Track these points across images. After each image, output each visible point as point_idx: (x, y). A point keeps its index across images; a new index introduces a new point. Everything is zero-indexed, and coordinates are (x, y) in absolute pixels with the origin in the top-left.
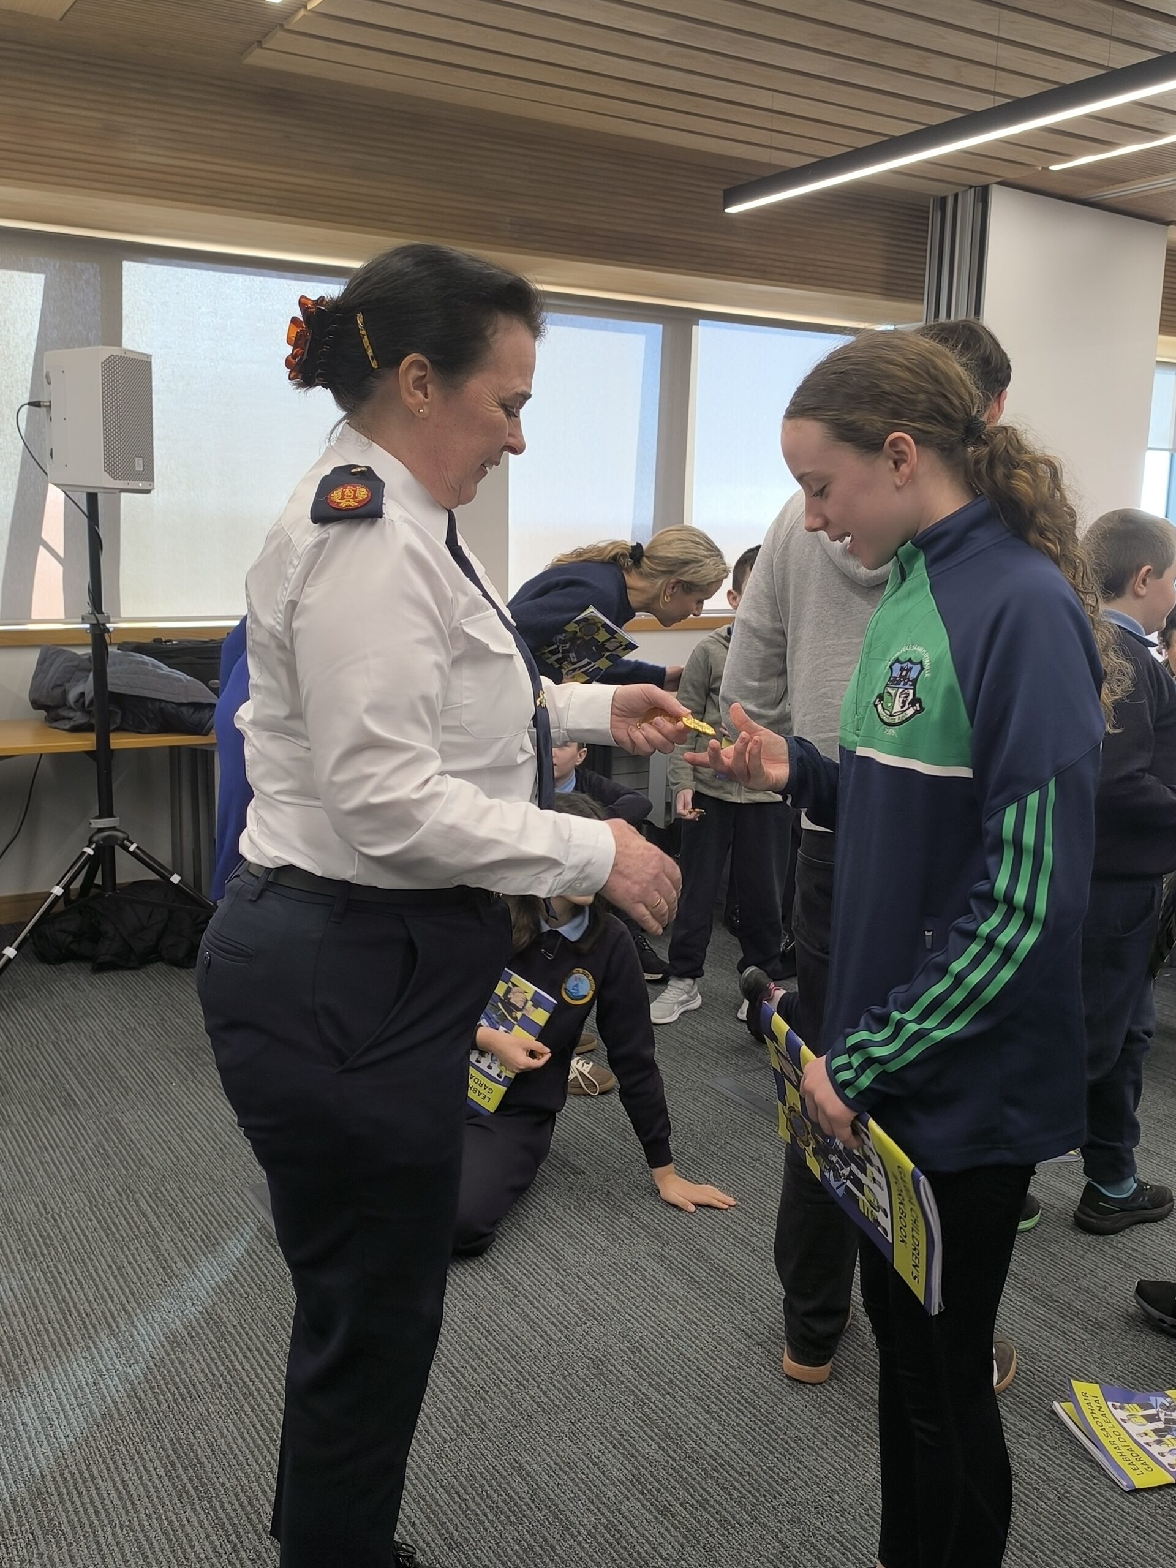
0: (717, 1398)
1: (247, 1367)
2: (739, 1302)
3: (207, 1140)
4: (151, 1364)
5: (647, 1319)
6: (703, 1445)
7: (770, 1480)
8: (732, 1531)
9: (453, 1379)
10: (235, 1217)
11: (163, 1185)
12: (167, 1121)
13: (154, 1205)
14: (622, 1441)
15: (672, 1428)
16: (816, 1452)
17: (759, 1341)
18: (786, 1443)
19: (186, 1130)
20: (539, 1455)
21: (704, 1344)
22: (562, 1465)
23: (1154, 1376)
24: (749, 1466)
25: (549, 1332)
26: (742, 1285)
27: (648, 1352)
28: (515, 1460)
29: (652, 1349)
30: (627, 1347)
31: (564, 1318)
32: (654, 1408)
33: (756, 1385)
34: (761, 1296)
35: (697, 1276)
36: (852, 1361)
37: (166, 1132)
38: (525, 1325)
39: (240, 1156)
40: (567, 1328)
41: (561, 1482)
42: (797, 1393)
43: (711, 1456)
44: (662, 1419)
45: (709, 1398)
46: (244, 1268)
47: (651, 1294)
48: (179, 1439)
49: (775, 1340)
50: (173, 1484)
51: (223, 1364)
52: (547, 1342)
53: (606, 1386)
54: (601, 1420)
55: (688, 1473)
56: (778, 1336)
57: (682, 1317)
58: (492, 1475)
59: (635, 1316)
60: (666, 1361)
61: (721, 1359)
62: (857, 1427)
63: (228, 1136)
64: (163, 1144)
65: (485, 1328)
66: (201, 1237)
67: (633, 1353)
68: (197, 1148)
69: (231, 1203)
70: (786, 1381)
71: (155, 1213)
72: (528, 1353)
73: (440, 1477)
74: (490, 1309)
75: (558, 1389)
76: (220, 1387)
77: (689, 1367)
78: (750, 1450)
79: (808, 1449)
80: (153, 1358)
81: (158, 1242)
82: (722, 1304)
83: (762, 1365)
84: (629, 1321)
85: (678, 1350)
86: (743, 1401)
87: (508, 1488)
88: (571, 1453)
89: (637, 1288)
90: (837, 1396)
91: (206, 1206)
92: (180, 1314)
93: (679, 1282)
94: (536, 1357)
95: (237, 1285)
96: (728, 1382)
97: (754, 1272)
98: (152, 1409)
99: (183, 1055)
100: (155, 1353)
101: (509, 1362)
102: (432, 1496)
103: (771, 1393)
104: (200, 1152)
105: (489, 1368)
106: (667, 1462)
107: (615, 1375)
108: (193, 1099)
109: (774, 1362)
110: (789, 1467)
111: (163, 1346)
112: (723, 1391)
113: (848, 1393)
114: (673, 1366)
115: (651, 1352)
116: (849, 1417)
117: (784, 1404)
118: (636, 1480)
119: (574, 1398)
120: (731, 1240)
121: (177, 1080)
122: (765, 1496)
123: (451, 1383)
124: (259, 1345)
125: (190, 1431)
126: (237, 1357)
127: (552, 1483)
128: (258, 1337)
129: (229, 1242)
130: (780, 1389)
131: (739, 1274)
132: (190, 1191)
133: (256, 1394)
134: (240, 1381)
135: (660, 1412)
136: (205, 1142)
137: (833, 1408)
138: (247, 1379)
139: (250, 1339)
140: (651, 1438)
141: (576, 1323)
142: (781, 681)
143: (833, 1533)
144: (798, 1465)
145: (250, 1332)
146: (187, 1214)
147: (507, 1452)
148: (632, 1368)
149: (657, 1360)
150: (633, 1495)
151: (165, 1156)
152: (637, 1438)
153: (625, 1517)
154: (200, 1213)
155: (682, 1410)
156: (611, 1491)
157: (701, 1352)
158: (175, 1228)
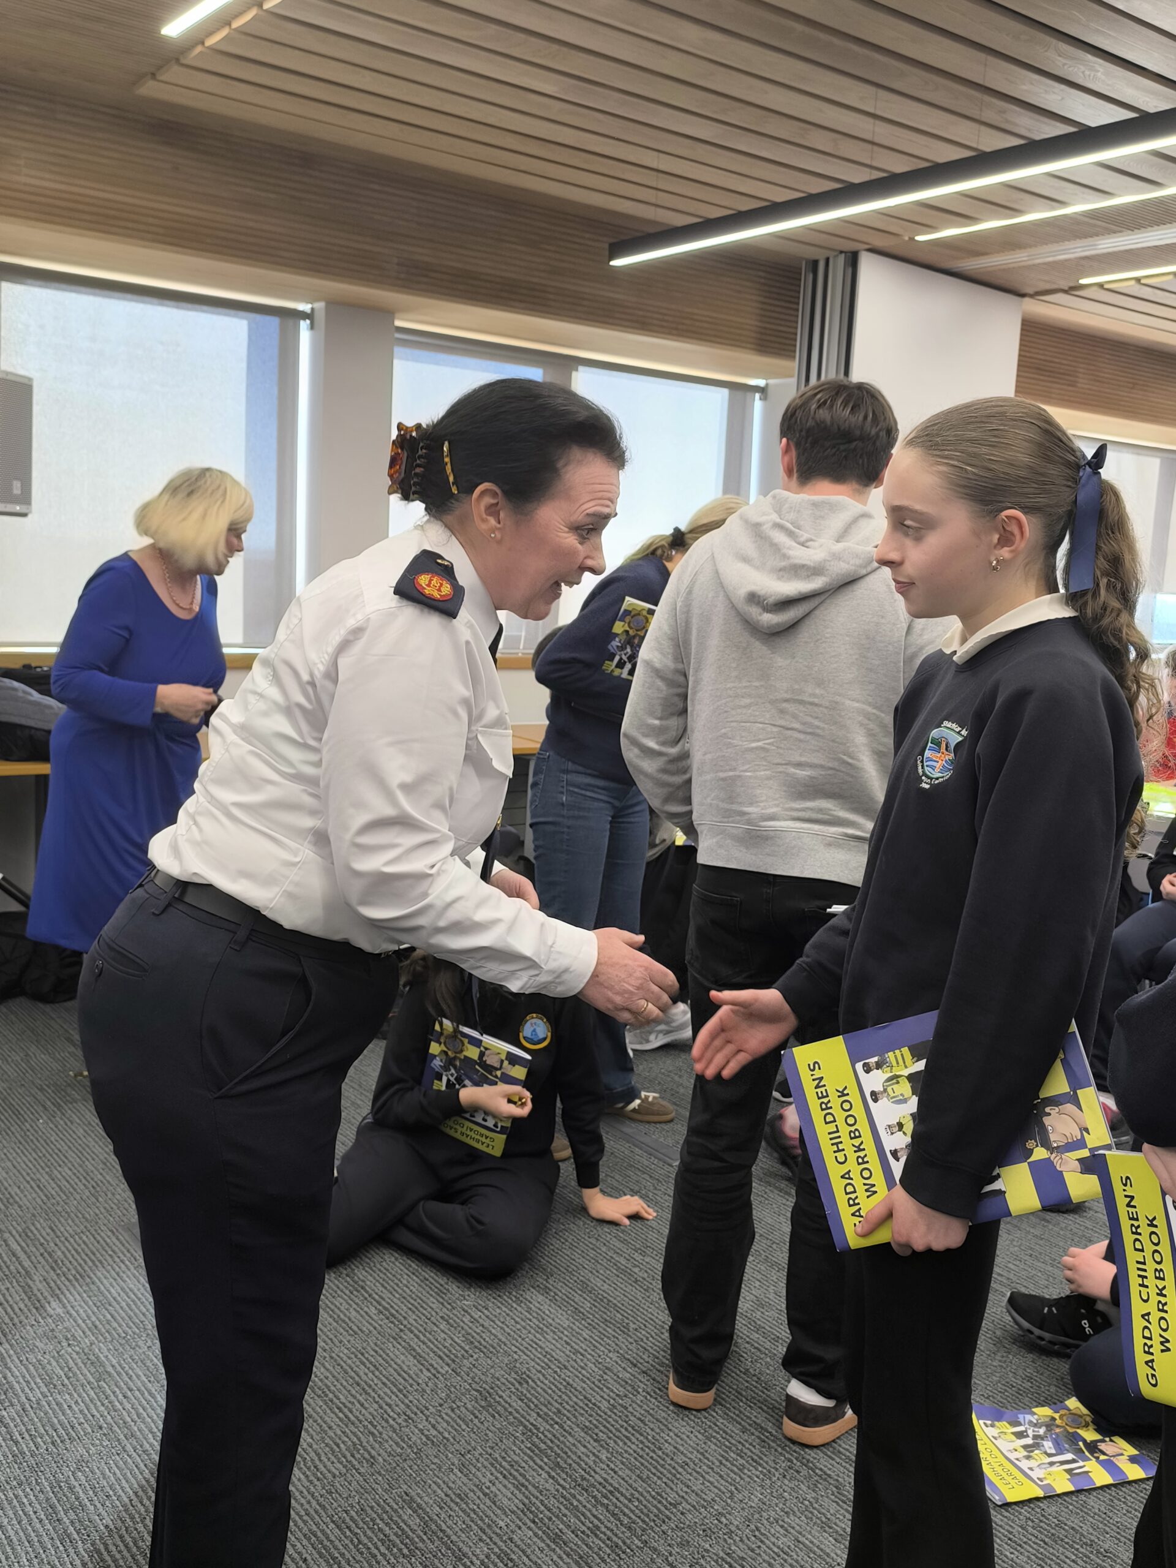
0: (605, 1426)
1: (128, 1406)
2: (623, 1332)
3: (78, 1178)
4: (27, 1406)
5: (533, 1350)
6: (593, 1473)
7: (659, 1506)
8: (623, 1556)
9: (341, 1415)
10: (110, 1255)
11: (33, 1224)
12: (35, 1159)
13: (23, 1244)
14: (512, 1471)
15: (561, 1458)
16: (702, 1476)
17: (644, 1369)
18: (674, 1468)
19: (55, 1167)
20: (430, 1487)
21: (591, 1374)
22: (453, 1497)
23: (1021, 1395)
24: (638, 1492)
25: (436, 1365)
26: (625, 1315)
27: (535, 1383)
28: (406, 1493)
29: (539, 1379)
30: (515, 1379)
31: (450, 1351)
32: (543, 1437)
33: (643, 1412)
34: (645, 1325)
35: (582, 1307)
36: (735, 1387)
37: (34, 1170)
38: (412, 1359)
39: (113, 1194)
40: (454, 1361)
41: (452, 1513)
42: (682, 1419)
43: (600, 1484)
44: (551, 1448)
45: (597, 1427)
46: (122, 1308)
47: (537, 1326)
48: (58, 1482)
49: (659, 1368)
50: (54, 1529)
51: (103, 1405)
52: (434, 1375)
53: (494, 1417)
54: (490, 1451)
55: (578, 1501)
56: (662, 1364)
57: (569, 1348)
58: (383, 1508)
59: (521, 1348)
60: (554, 1392)
61: (608, 1388)
62: (742, 1451)
63: (101, 1174)
64: (32, 1182)
65: (371, 1363)
66: (74, 1276)
67: (520, 1383)
68: (68, 1186)
69: (105, 1241)
70: (671, 1408)
71: (25, 1252)
72: (415, 1387)
73: (331, 1512)
74: (376, 1344)
75: (448, 1423)
76: (101, 1428)
77: (577, 1397)
78: (638, 1476)
79: (694, 1474)
80: (29, 1400)
81: (30, 1282)
82: (606, 1334)
83: (648, 1393)
84: (516, 1352)
85: (565, 1380)
86: (630, 1429)
87: (399, 1521)
88: (461, 1485)
89: (522, 1320)
90: (721, 1421)
91: (79, 1245)
92: (56, 1355)
93: (564, 1313)
94: (424, 1391)
95: (115, 1325)
96: (615, 1411)
97: (637, 1302)
98: (29, 1451)
99: (50, 1091)
100: (31, 1395)
101: (397, 1396)
102: (322, 1531)
103: (657, 1420)
104: (71, 1190)
105: (377, 1402)
106: (557, 1491)
107: (503, 1406)
108: (61, 1136)
109: (659, 1389)
110: (677, 1492)
111: (39, 1388)
112: (610, 1420)
113: (732, 1418)
114: (560, 1397)
115: (539, 1383)
116: (733, 1442)
117: (670, 1430)
118: (527, 1508)
119: (464, 1431)
120: (615, 1271)
121: (45, 1118)
122: (654, 1521)
123: (339, 1418)
124: (140, 1384)
125: (70, 1473)
126: (117, 1397)
127: (443, 1515)
128: (138, 1377)
129: (105, 1281)
130: (666, 1416)
131: (623, 1305)
132: (62, 1229)
133: (138, 1433)
134: (121, 1422)
135: (549, 1442)
136: (76, 1180)
137: (718, 1433)
138: (129, 1419)
139: (130, 1378)
140: (540, 1467)
141: (463, 1356)
142: (681, 720)
143: (722, 1554)
144: (685, 1489)
145: (130, 1372)
146: (59, 1253)
147: (397, 1486)
148: (520, 1399)
149: (544, 1390)
150: (525, 1524)
151: (34, 1195)
152: (527, 1467)
153: (517, 1546)
154: (73, 1252)
155: (570, 1439)
156: (503, 1520)
157: (588, 1382)
158: (47, 1267)
